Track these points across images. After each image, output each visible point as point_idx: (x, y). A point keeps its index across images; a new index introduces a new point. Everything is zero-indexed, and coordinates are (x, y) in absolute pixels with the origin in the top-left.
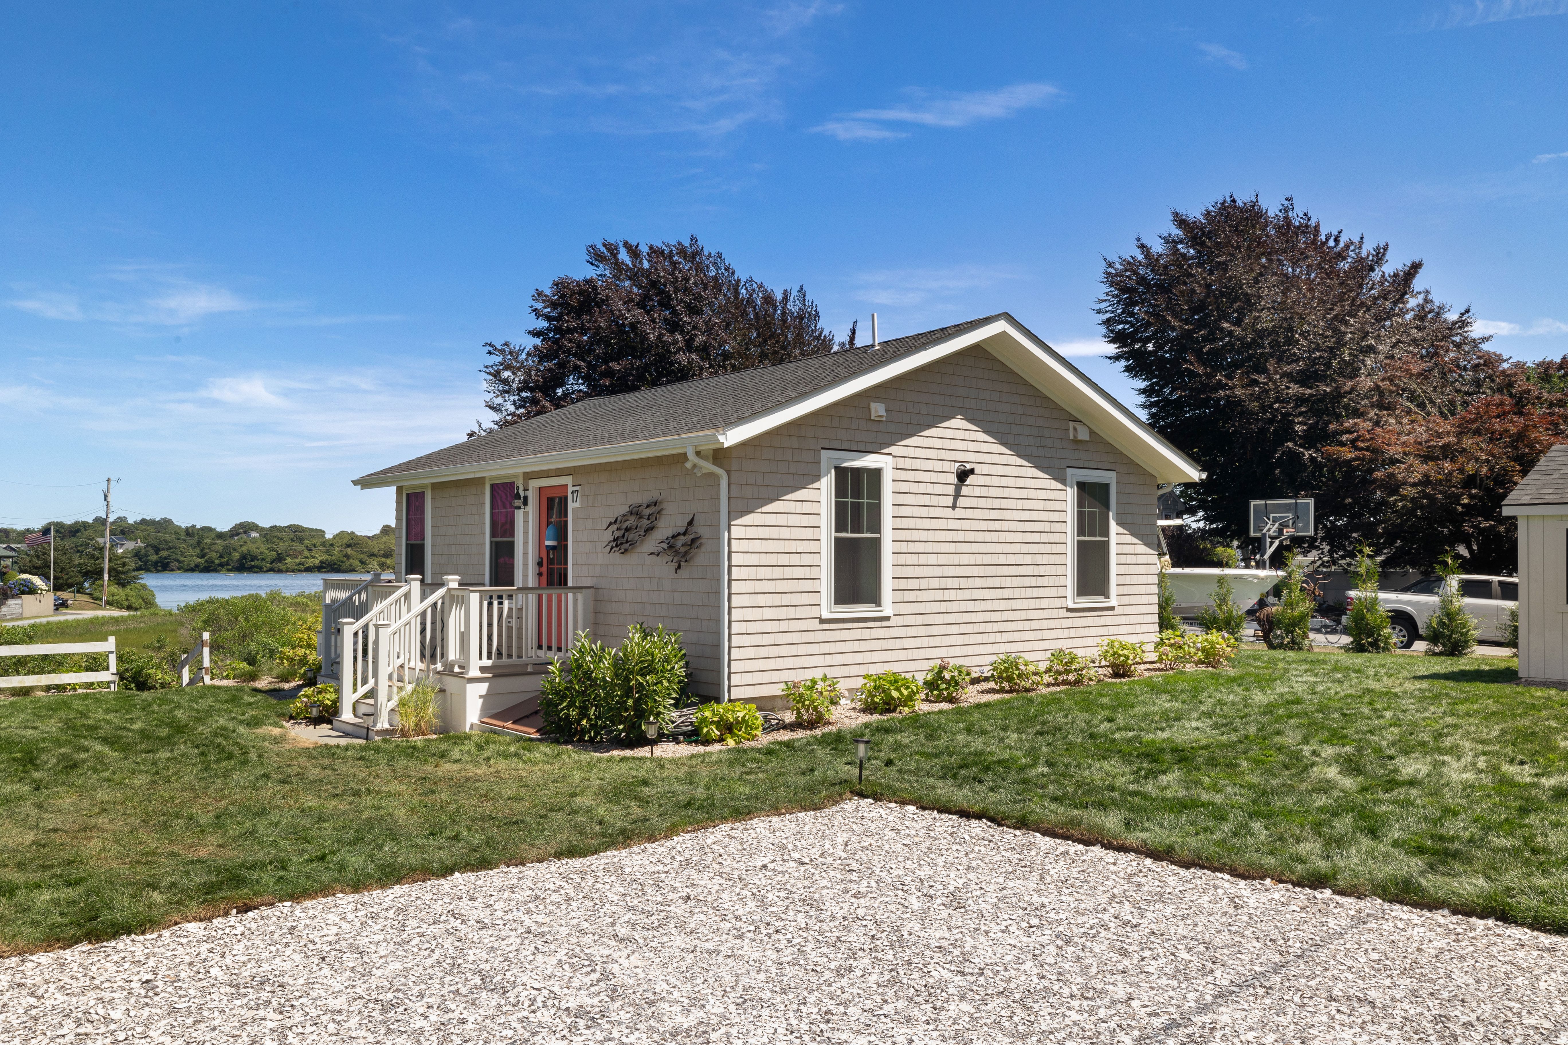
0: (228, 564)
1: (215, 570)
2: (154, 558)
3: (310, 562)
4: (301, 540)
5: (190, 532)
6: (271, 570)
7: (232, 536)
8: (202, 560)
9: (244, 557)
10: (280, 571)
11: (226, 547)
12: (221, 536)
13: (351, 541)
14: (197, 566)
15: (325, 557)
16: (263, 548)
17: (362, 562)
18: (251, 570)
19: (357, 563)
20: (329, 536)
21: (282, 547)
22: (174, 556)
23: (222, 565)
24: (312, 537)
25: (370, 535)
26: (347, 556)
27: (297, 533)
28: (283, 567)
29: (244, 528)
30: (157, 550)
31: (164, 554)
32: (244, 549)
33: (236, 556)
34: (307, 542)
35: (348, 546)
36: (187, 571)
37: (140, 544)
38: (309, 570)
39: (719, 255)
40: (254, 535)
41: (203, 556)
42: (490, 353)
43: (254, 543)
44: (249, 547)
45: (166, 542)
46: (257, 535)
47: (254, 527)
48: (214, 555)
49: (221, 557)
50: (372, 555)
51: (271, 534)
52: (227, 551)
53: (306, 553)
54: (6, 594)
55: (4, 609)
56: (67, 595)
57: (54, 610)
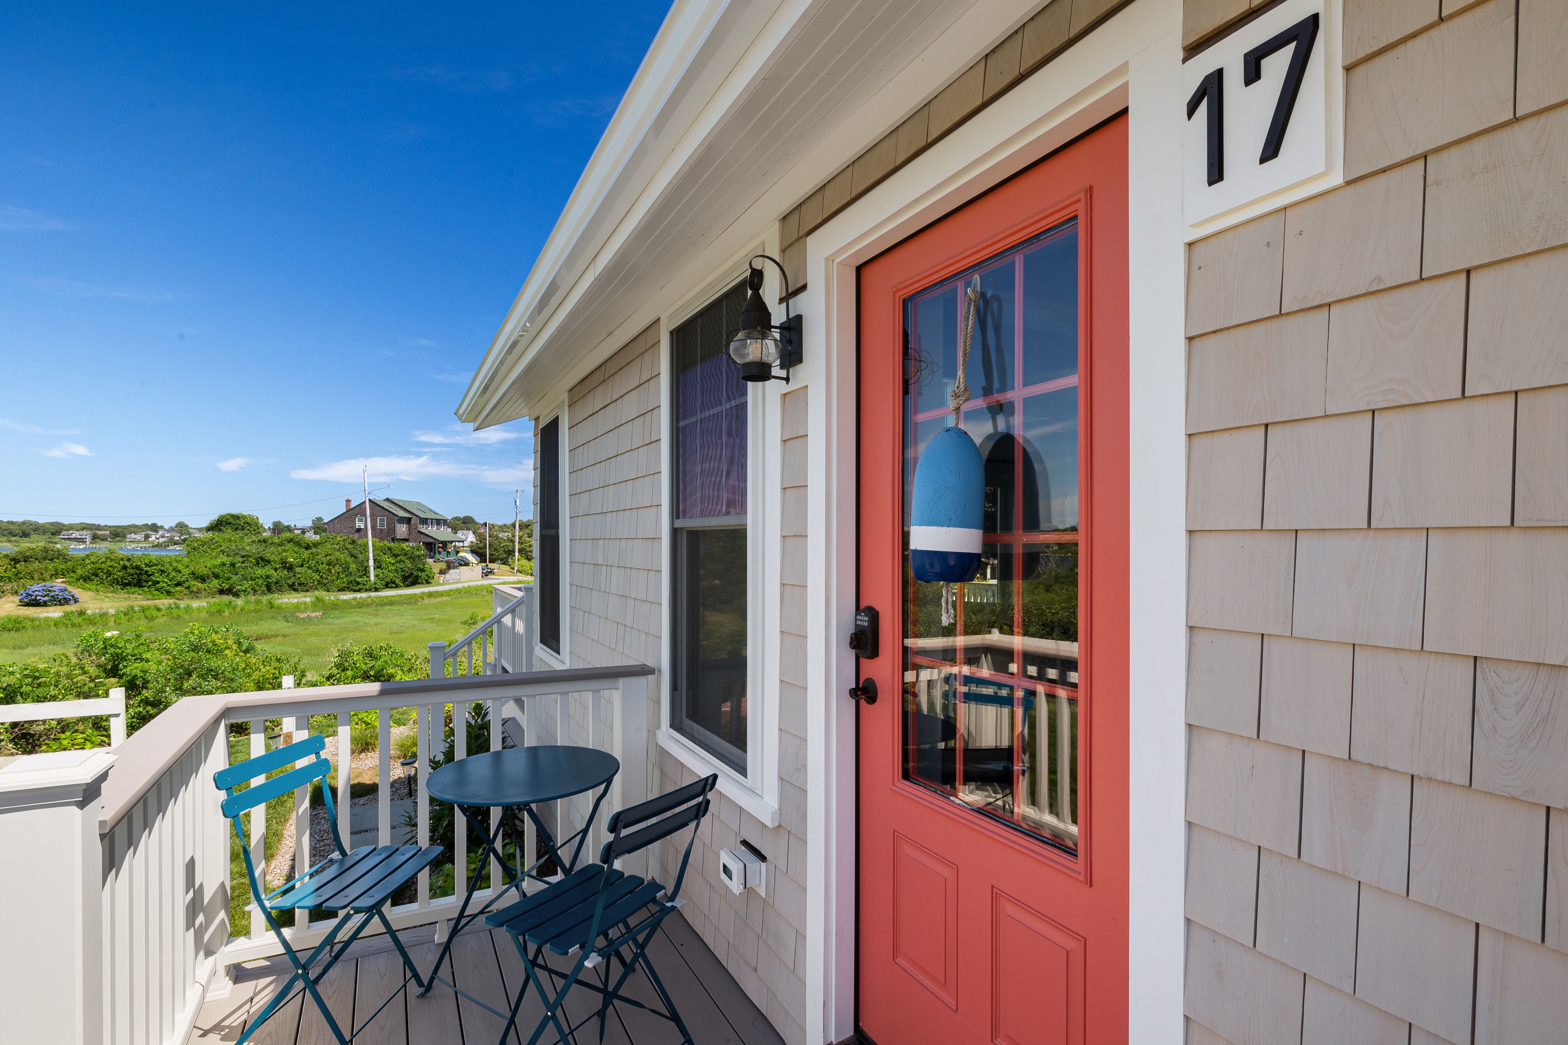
54: (450, 566)
55: (448, 576)
56: (491, 565)
57: (482, 576)
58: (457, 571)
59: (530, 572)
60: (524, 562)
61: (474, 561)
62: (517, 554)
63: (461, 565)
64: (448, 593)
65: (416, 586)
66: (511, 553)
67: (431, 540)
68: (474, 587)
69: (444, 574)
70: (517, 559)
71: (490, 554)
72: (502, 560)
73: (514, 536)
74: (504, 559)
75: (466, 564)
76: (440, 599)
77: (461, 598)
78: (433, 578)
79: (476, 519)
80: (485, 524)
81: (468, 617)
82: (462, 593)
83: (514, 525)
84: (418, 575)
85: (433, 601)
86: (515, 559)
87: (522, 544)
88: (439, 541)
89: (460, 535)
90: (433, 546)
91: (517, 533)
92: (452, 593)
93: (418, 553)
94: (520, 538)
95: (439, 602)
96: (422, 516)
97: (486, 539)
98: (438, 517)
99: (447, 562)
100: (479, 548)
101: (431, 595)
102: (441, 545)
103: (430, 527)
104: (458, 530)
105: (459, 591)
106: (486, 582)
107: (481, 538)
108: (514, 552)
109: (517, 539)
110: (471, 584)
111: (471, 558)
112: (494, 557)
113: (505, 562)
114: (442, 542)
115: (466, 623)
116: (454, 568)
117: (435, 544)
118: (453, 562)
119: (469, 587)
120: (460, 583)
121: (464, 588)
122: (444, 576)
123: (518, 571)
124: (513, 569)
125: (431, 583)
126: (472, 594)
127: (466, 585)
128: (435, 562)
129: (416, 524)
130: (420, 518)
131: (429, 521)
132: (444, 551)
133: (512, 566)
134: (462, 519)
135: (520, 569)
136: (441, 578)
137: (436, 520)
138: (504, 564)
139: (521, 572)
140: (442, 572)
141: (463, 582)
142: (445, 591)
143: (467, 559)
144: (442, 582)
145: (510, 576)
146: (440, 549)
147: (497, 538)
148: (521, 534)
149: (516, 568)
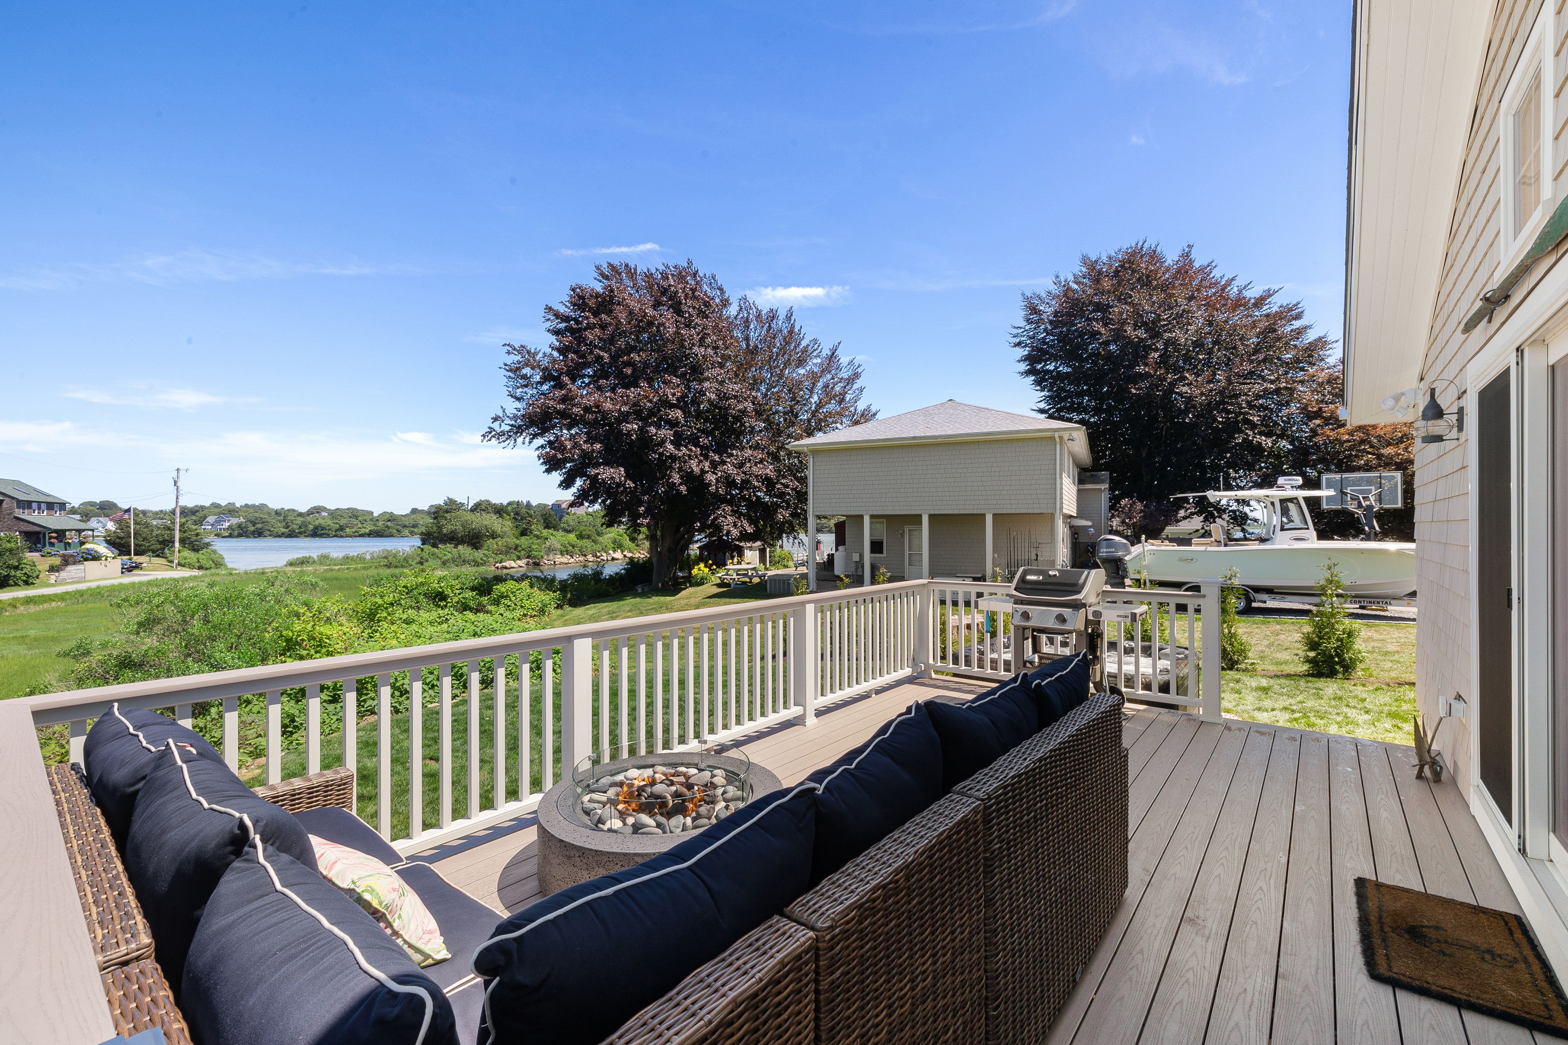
0: (305, 532)
1: (296, 536)
2: (252, 528)
3: (362, 531)
4: (356, 517)
5: (277, 513)
6: (335, 536)
7: (309, 515)
8: (287, 530)
9: (316, 528)
10: (342, 537)
11: (303, 522)
12: (300, 515)
13: (391, 518)
14: (283, 534)
15: (373, 528)
16: (330, 522)
17: (398, 531)
18: (321, 536)
19: (395, 531)
20: (375, 514)
21: (343, 522)
22: (267, 527)
23: (300, 533)
24: (364, 515)
25: (404, 514)
26: (388, 527)
27: (354, 514)
28: (344, 534)
29: (317, 510)
30: (254, 524)
31: (259, 526)
32: (317, 523)
33: (311, 527)
34: (360, 518)
35: (389, 521)
36: (275, 537)
37: (242, 520)
38: (362, 536)
39: (714, 277)
40: (324, 514)
41: (287, 528)
42: (509, 353)
43: (323, 520)
44: (321, 521)
45: (261, 518)
46: (326, 514)
47: (324, 509)
48: (295, 527)
49: (300, 528)
50: (405, 526)
51: (335, 514)
52: (304, 525)
53: (360, 525)
54: (67, 561)
55: (63, 574)
56: (137, 559)
57: (122, 573)
58: (81, 567)
59: (197, 564)
60: (187, 553)
61: (110, 554)
62: (177, 544)
63: (86, 560)
64: (62, 597)
65: (5, 589)
66: (168, 543)
67: (37, 529)
68: (107, 587)
69: (58, 571)
70: (177, 550)
71: (136, 545)
72: (153, 551)
73: (173, 523)
74: (158, 550)
75: (96, 557)
76: (46, 606)
77: (83, 602)
78: (37, 577)
79: (120, 505)
80: (128, 510)
81: (73, 643)
82: (85, 597)
83: (173, 512)
84: (8, 575)
85: (33, 609)
86: (174, 551)
87: (184, 532)
88: (50, 529)
89: (93, 523)
90: (41, 536)
91: (178, 520)
92: (68, 597)
93: (9, 545)
94: (182, 525)
95: (44, 611)
96: (22, 497)
97: (130, 527)
98: (49, 500)
99: (64, 556)
100: (120, 538)
101: (29, 601)
102: (54, 535)
103: (36, 512)
104: (91, 517)
105: (81, 593)
106: (128, 579)
107: (122, 524)
108: (173, 542)
109: (177, 527)
110: (102, 583)
111: (102, 549)
112: (143, 548)
113: (159, 554)
114: (56, 531)
115: (68, 654)
116: (74, 563)
117: (44, 534)
118: (72, 556)
119: (98, 587)
120: (85, 581)
121: (89, 589)
122: (57, 574)
123: (179, 564)
124: (171, 562)
125: (33, 584)
126: (103, 597)
127: (93, 585)
128: (43, 556)
129: (11, 508)
130: (18, 501)
131: (34, 505)
132: (61, 541)
133: (170, 559)
134: (98, 504)
135: (183, 562)
136: (52, 577)
137: (47, 503)
138: (158, 556)
139: (183, 566)
140: (53, 569)
141: (89, 581)
142: (56, 595)
143: (96, 552)
144: (53, 581)
145: (167, 570)
146: (52, 540)
147: (147, 525)
148: (184, 520)
149: (176, 561)
